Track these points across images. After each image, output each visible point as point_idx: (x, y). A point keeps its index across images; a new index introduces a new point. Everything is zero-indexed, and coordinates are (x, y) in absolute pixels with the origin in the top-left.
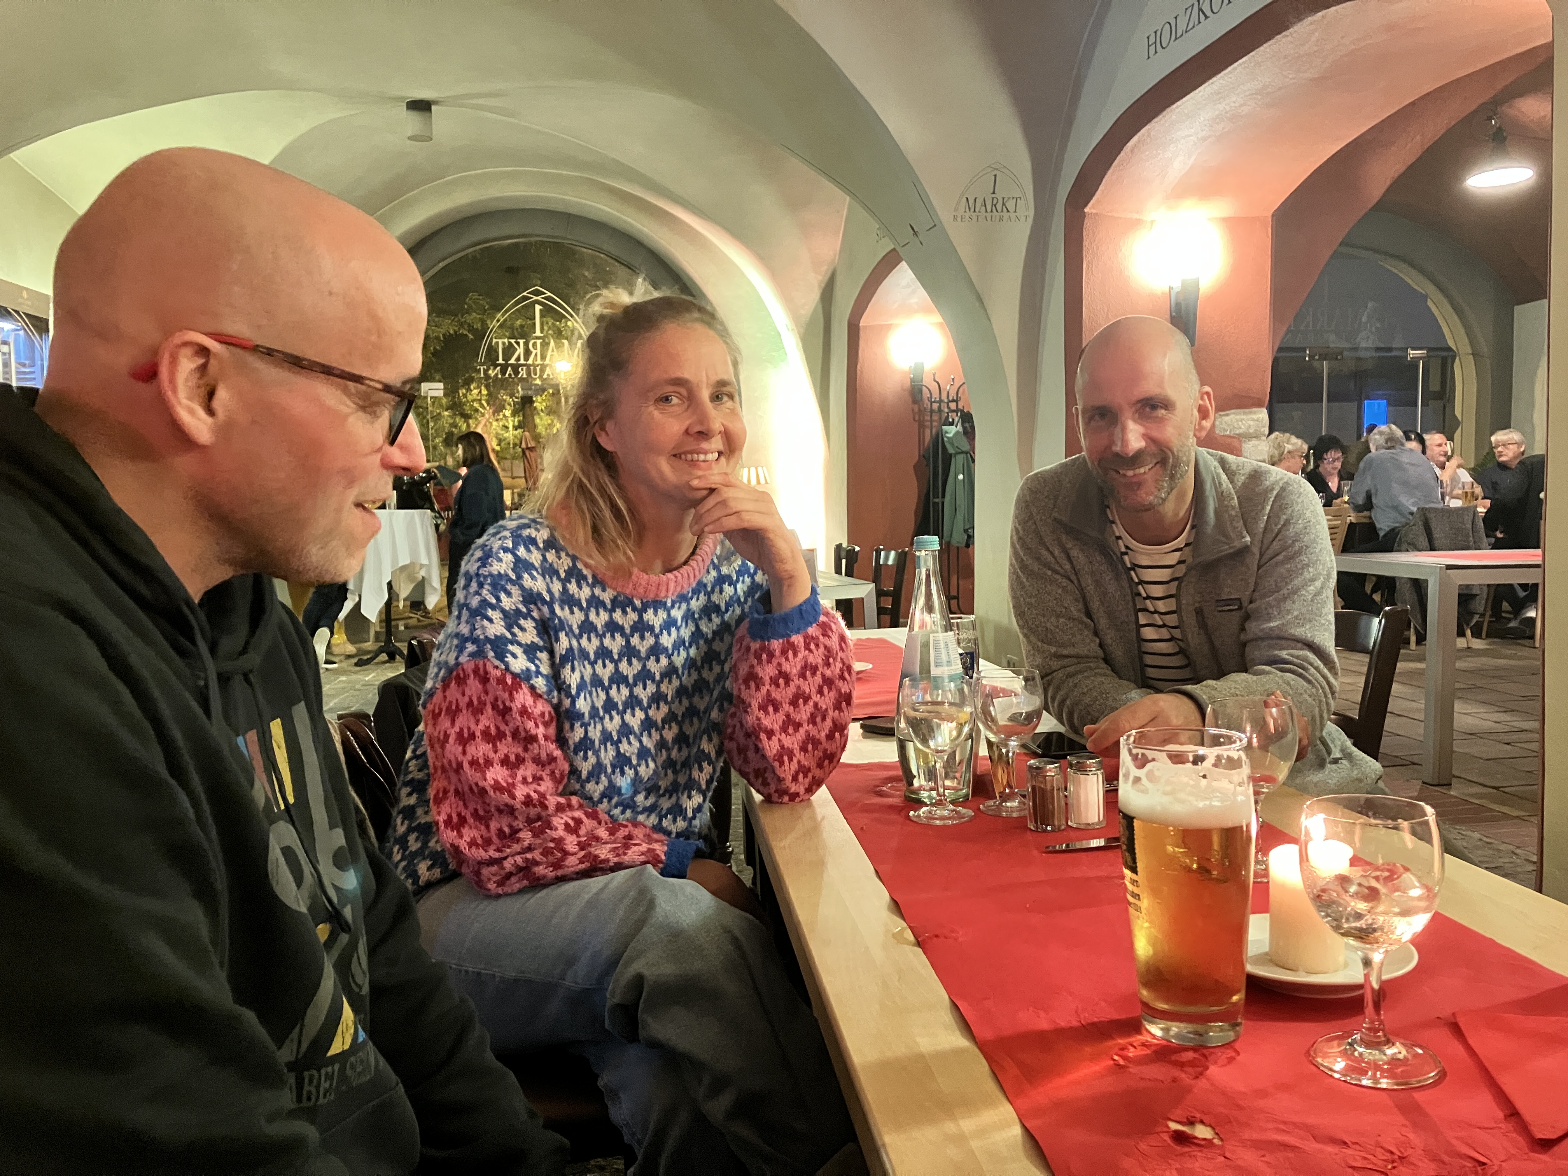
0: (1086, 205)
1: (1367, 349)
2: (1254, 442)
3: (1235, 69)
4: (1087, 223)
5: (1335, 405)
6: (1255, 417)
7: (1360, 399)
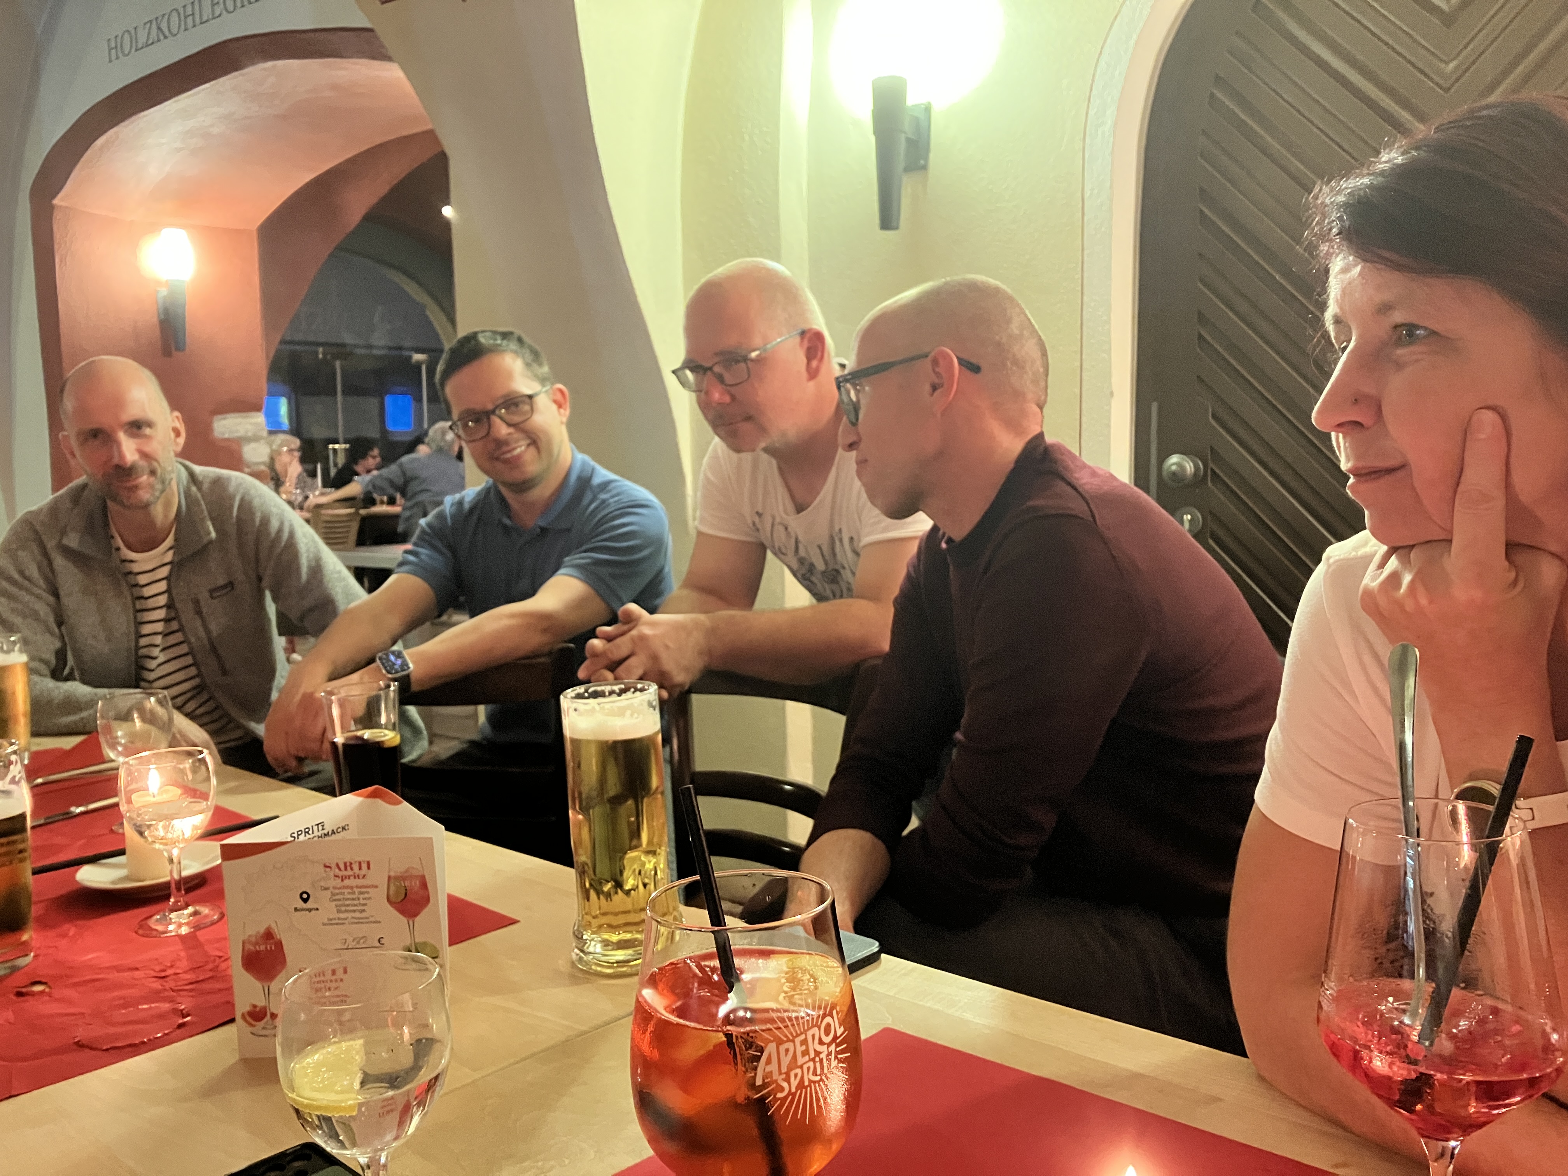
0: (54, 196)
1: (381, 348)
2: (253, 445)
3: (199, 93)
4: (57, 216)
5: (352, 399)
6: (253, 420)
7: (380, 393)
